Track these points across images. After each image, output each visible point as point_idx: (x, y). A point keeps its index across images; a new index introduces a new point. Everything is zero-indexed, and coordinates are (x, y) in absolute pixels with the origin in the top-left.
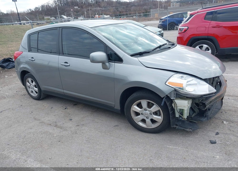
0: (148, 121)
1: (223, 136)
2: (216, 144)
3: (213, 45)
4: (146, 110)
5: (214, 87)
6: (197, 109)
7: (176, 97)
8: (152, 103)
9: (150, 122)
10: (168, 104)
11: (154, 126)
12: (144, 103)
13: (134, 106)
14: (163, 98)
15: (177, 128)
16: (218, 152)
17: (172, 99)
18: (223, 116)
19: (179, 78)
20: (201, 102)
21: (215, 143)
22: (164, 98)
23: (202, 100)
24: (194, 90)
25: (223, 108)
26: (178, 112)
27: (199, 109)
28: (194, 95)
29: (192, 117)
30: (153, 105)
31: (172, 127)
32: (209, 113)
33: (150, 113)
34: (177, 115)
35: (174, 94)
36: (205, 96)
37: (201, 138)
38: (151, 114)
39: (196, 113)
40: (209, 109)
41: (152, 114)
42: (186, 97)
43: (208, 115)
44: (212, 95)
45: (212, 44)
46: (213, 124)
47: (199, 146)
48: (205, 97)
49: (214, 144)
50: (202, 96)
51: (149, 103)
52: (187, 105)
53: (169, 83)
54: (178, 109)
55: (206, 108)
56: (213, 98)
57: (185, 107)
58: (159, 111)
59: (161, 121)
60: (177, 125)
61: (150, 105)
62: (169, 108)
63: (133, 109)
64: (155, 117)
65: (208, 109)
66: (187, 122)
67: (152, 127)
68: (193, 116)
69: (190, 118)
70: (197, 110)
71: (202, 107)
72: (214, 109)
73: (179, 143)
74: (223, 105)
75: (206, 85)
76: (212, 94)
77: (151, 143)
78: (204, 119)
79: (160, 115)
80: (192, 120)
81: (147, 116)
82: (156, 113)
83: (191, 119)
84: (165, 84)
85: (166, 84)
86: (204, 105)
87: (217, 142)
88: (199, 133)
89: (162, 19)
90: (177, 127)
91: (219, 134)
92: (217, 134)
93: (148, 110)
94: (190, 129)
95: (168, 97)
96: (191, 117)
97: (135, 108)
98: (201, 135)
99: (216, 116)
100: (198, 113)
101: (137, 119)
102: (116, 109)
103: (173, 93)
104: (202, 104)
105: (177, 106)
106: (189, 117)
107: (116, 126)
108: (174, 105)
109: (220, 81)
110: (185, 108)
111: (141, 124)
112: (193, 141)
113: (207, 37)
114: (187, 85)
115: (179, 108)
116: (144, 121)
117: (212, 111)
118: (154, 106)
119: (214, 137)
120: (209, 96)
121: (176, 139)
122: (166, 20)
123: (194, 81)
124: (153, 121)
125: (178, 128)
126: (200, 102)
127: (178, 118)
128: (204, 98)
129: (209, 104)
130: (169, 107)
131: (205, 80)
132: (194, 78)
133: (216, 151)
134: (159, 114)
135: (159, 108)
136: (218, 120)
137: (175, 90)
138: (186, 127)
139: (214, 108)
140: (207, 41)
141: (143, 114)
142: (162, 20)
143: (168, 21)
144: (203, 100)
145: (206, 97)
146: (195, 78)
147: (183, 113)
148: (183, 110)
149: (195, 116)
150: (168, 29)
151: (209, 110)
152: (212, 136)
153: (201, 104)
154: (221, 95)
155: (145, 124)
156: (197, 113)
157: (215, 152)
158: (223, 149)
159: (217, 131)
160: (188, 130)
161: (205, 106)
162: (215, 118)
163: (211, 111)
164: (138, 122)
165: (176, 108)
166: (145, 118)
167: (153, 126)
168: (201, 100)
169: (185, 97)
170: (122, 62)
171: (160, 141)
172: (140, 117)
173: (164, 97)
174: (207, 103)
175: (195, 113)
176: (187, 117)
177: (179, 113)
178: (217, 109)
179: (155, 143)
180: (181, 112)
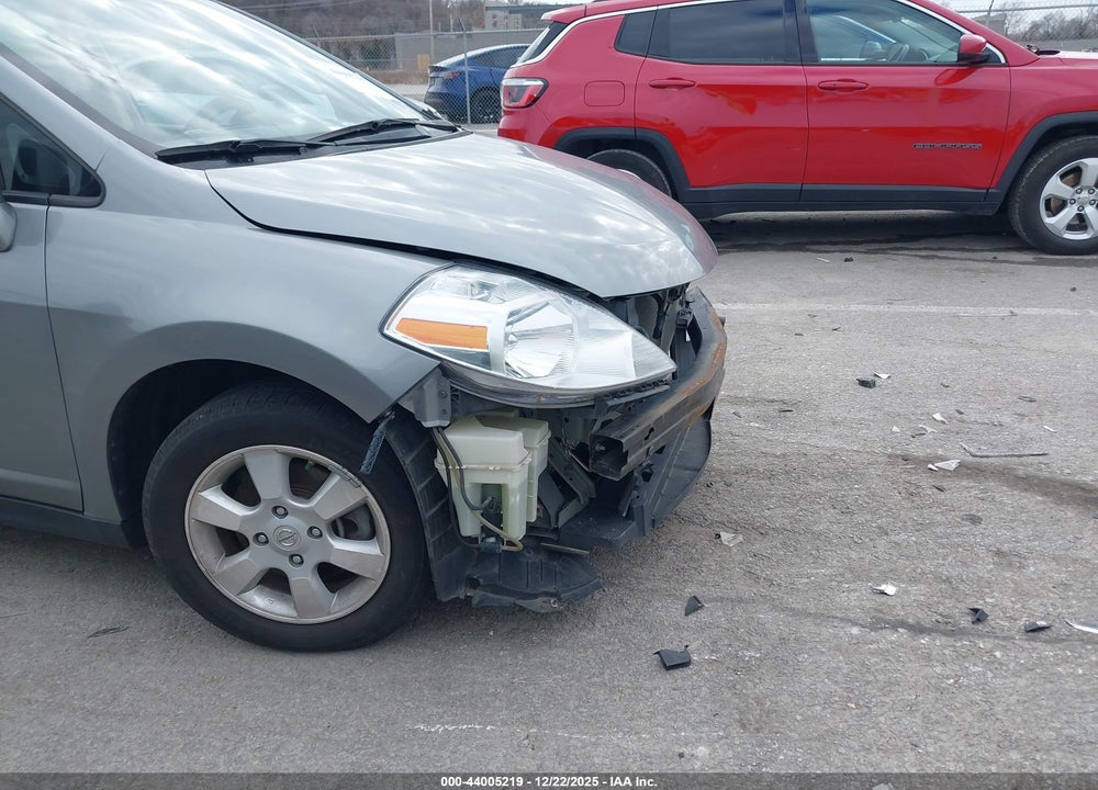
0: (304, 579)
1: (720, 614)
2: (688, 671)
3: (659, 171)
4: (280, 511)
5: (665, 351)
6: (585, 476)
7: (454, 411)
8: (318, 466)
9: (316, 584)
10: (407, 461)
11: (340, 606)
12: (267, 466)
13: (202, 494)
14: (375, 423)
15: (475, 602)
16: (701, 722)
17: (427, 424)
18: (716, 505)
19: (466, 293)
20: (599, 437)
21: (685, 664)
22: (382, 426)
23: (604, 424)
24: (560, 368)
25: (714, 461)
26: (473, 508)
27: (592, 476)
28: (552, 394)
29: (561, 524)
30: (326, 472)
31: (445, 599)
32: (647, 497)
33: (311, 529)
34: (469, 524)
35: (441, 395)
36: (620, 397)
37: (614, 644)
38: (315, 532)
39: (579, 500)
40: (648, 470)
41: (321, 535)
42: (517, 411)
43: (642, 507)
44: (657, 390)
45: (655, 166)
46: (669, 554)
47: (602, 694)
48: (616, 401)
49: (678, 673)
50: (600, 400)
51: (296, 465)
52: (517, 459)
53: (406, 325)
54: (467, 486)
55: (625, 470)
56: (662, 409)
57: (510, 471)
58: (365, 506)
59: (379, 571)
60: (474, 584)
61: (304, 480)
62: (418, 487)
63: (199, 509)
64: (344, 550)
65: (636, 474)
66: (532, 557)
67: (329, 614)
68: (564, 517)
69: (547, 530)
70: (582, 486)
71: (604, 463)
72: (673, 469)
73: (492, 690)
74: (715, 448)
75: (621, 332)
76: (656, 382)
77: (320, 715)
78: (621, 534)
79: (373, 534)
80: (557, 542)
81: (293, 550)
82: (346, 526)
83: (553, 536)
84: (381, 330)
85: (386, 331)
86: (616, 451)
87: (695, 658)
88: (604, 615)
89: (442, 69)
90: (477, 595)
91: (701, 607)
92: (694, 606)
93: (299, 513)
94: (552, 595)
95: (403, 419)
96: (553, 525)
97: (214, 504)
98: (614, 622)
99: (686, 506)
100: (591, 499)
101: (233, 576)
102: (99, 524)
103: (431, 390)
104: (603, 448)
105: (461, 470)
106: (539, 525)
107: (105, 632)
108: (447, 465)
109: (694, 321)
110: (509, 476)
111: (261, 602)
112: (571, 670)
113: (629, 133)
114: (512, 338)
115: (473, 479)
116: (275, 581)
117: (663, 481)
118: (334, 480)
119: (677, 626)
120: (639, 396)
121: (473, 670)
122: (462, 74)
123: (555, 310)
124: (334, 577)
125: (481, 601)
126: (596, 438)
127: (473, 540)
128: (613, 408)
129: (641, 446)
130: (412, 480)
131: (615, 305)
132: (552, 292)
133: (694, 711)
134: (364, 527)
135: (365, 493)
136: (692, 528)
137: (444, 370)
138: (528, 591)
139: (669, 466)
140: (635, 154)
141: (267, 542)
142: (442, 74)
143: (467, 81)
144: (611, 421)
145: (624, 400)
146: (557, 294)
147: (499, 507)
148: (499, 488)
149: (576, 515)
150: (469, 118)
151: (647, 477)
152: (668, 623)
153: (602, 444)
154: (700, 389)
155: (286, 600)
156: (584, 500)
157: (686, 721)
158: (727, 695)
159: (691, 590)
160: (537, 604)
161: (623, 458)
162: (683, 520)
163: (655, 481)
164: (243, 591)
165: (455, 485)
166: (283, 564)
167: (336, 609)
168: (597, 427)
169: (512, 415)
170: (96, 199)
171: (377, 695)
172: (251, 561)
173: (382, 417)
174: (629, 436)
175: (574, 501)
176: (530, 527)
177: (478, 513)
178: (687, 469)
179: (347, 713)
180: (490, 505)
